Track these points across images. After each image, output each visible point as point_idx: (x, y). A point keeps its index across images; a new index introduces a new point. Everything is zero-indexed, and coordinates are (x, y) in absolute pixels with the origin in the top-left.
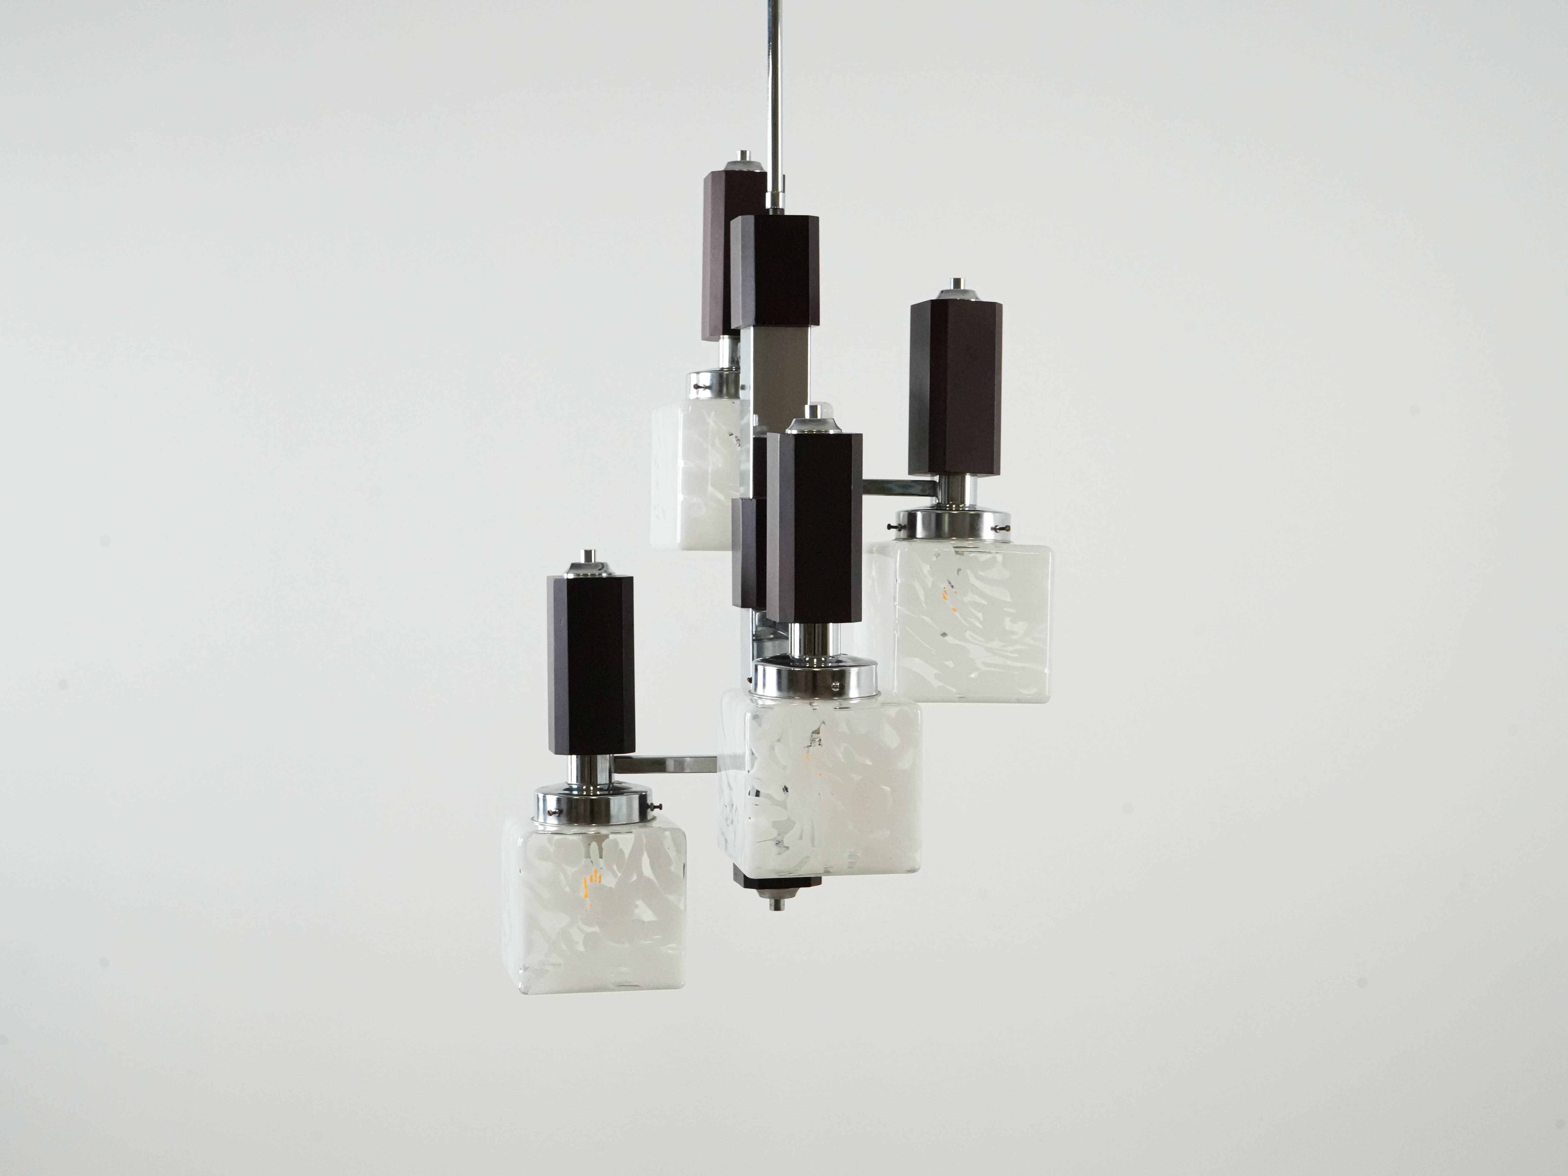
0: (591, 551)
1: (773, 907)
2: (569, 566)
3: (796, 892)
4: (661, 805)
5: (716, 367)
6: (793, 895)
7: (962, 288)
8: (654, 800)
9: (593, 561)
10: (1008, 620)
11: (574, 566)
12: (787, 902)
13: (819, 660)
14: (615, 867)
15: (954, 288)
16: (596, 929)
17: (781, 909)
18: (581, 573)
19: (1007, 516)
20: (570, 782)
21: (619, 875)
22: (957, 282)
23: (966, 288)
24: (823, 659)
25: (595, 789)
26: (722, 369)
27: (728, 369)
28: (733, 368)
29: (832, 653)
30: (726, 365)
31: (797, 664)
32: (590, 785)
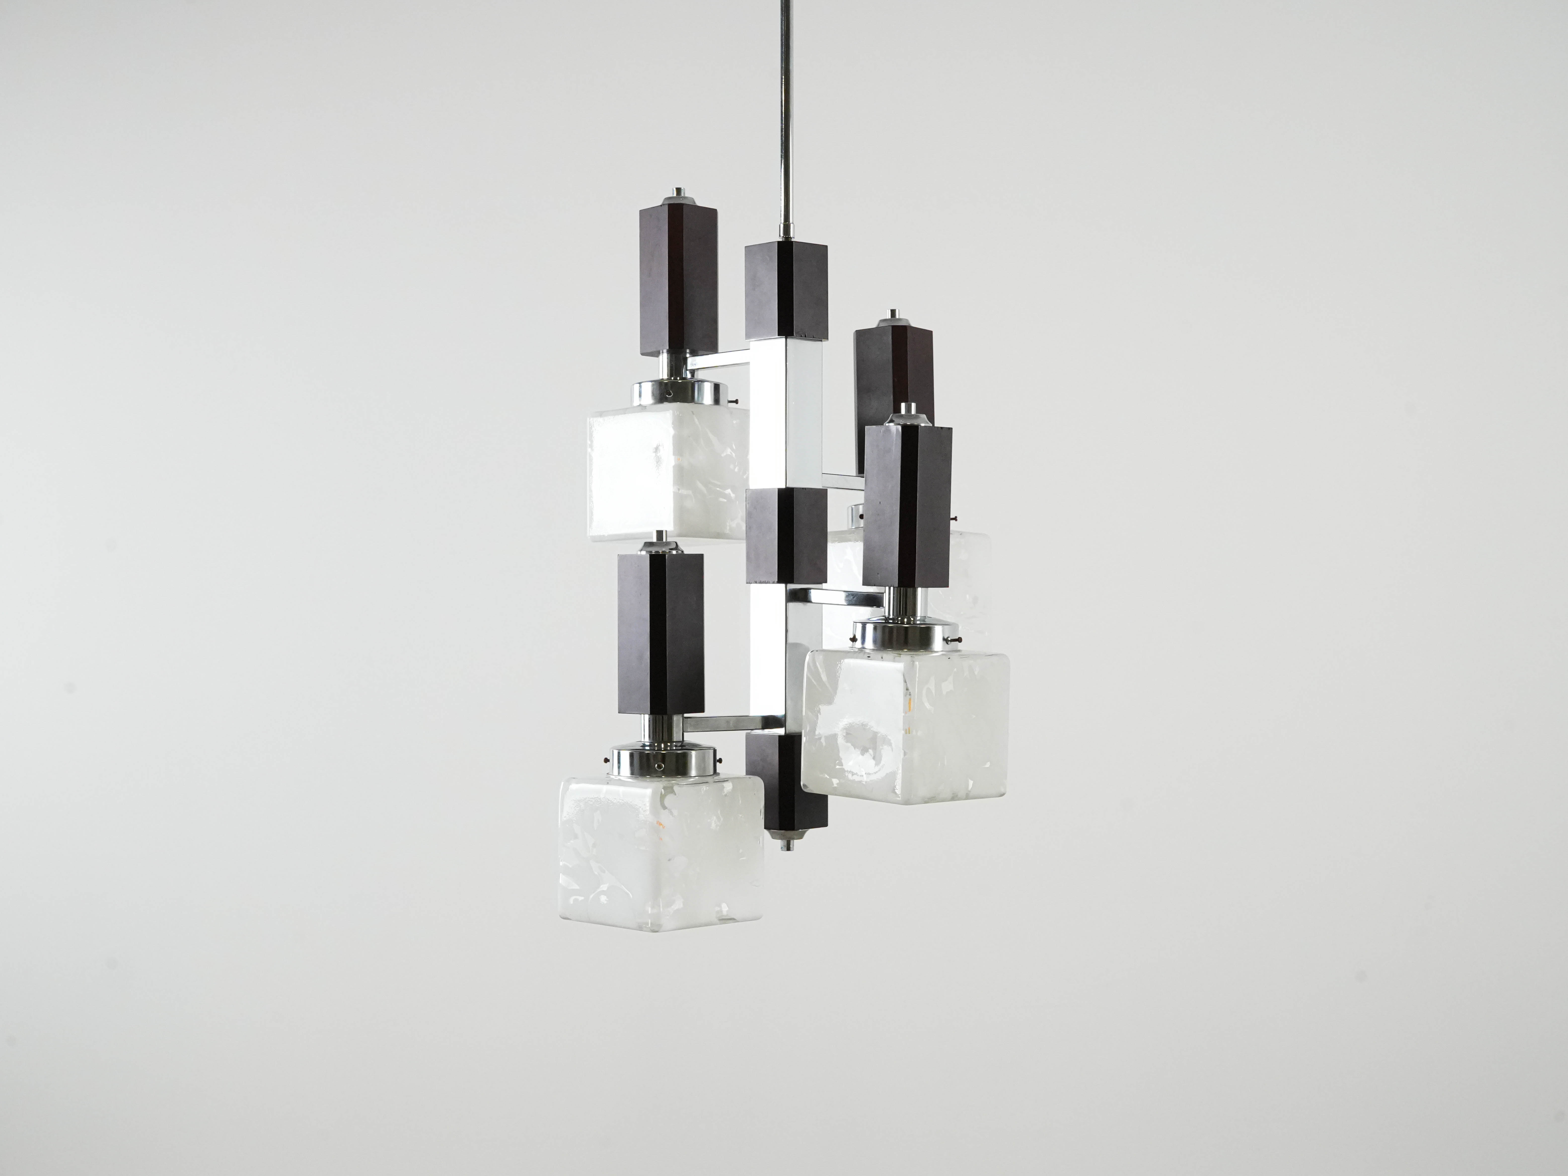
0: (662, 531)
1: (786, 849)
2: (642, 544)
3: (804, 833)
4: (722, 759)
6: (801, 837)
7: (897, 317)
9: (664, 541)
11: (647, 544)
12: (796, 843)
13: (909, 620)
15: (891, 317)
17: (791, 849)
18: (654, 550)
20: (643, 740)
22: (893, 312)
23: (901, 317)
24: (912, 619)
25: (666, 746)
26: (663, 379)
27: (668, 379)
28: (672, 378)
29: (919, 613)
30: (665, 377)
31: (891, 621)
32: (663, 741)
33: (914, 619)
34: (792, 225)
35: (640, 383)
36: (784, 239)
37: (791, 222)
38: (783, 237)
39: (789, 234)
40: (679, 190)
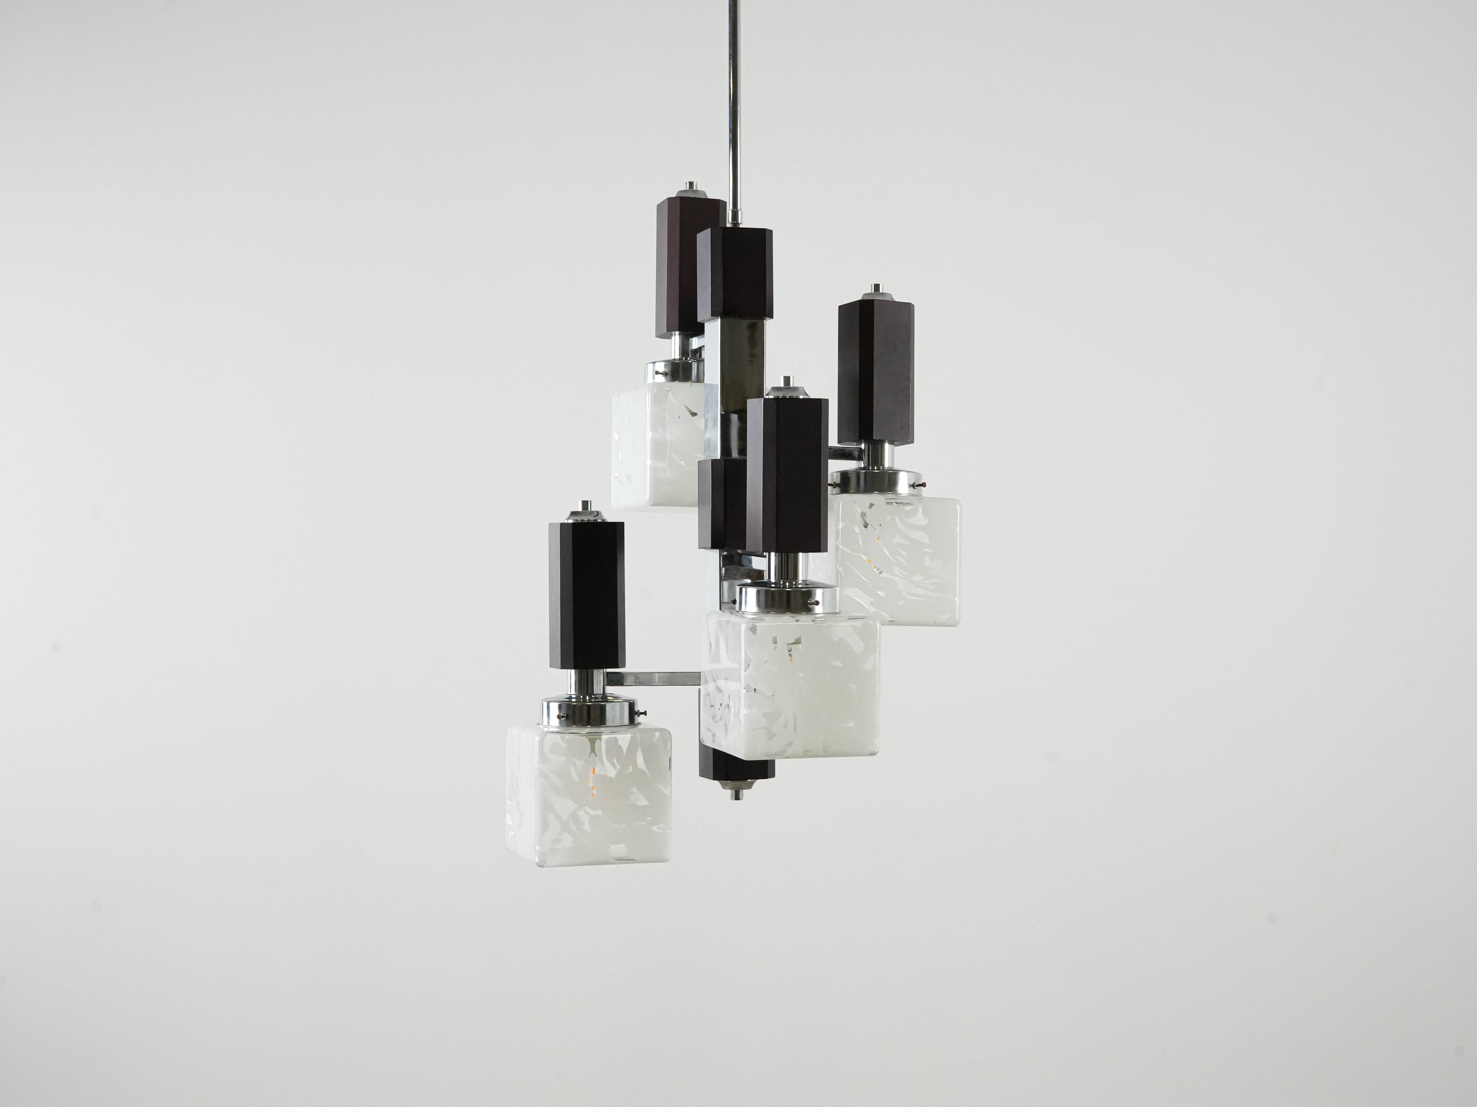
0: (588, 501)
1: (734, 797)
2: (569, 514)
3: (752, 783)
4: (646, 711)
5: (669, 358)
6: (750, 786)
7: (881, 291)
8: (639, 708)
9: (589, 510)
10: (927, 558)
11: (574, 514)
12: (745, 793)
13: (791, 583)
14: (615, 761)
15: (874, 292)
16: (599, 812)
17: (740, 799)
18: (579, 519)
19: (918, 475)
20: (569, 693)
21: (618, 767)
22: (876, 287)
23: (884, 292)
24: (794, 583)
25: (590, 698)
26: (675, 359)
27: (679, 359)
28: (684, 359)
29: (801, 578)
30: (677, 357)
31: (773, 586)
32: (587, 694)
33: (796, 583)
34: (740, 211)
35: (654, 363)
36: (732, 224)
37: (739, 208)
38: (731, 223)
39: (738, 220)
40: (691, 184)
